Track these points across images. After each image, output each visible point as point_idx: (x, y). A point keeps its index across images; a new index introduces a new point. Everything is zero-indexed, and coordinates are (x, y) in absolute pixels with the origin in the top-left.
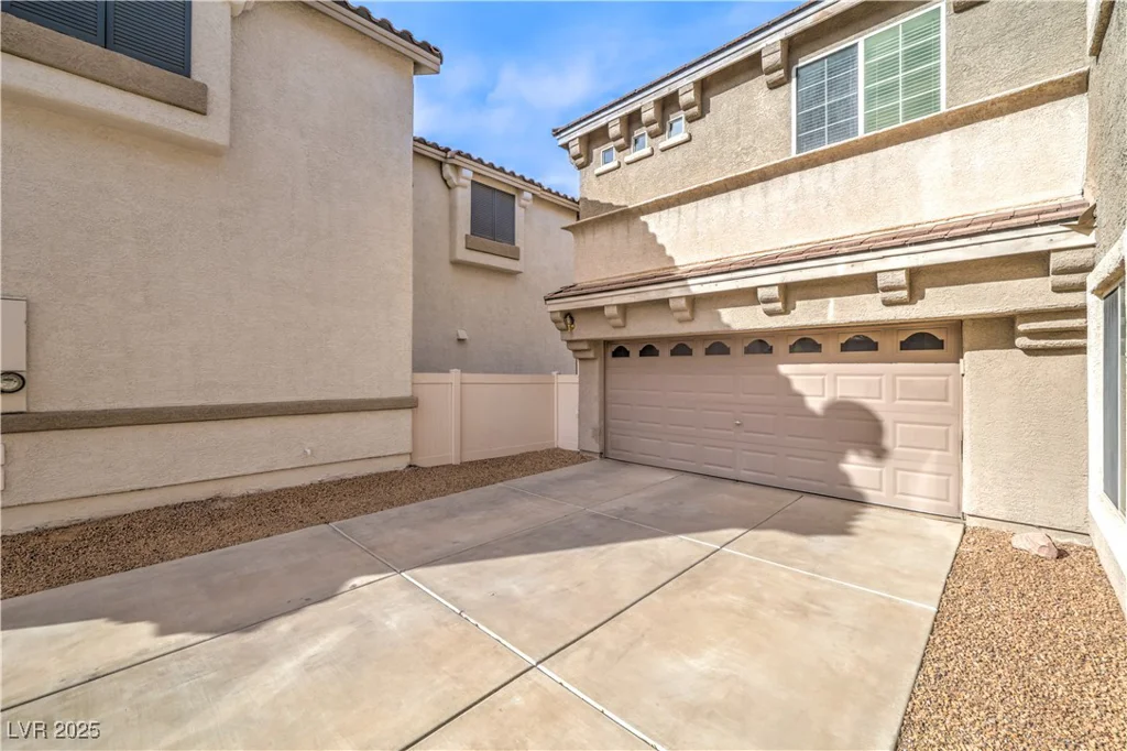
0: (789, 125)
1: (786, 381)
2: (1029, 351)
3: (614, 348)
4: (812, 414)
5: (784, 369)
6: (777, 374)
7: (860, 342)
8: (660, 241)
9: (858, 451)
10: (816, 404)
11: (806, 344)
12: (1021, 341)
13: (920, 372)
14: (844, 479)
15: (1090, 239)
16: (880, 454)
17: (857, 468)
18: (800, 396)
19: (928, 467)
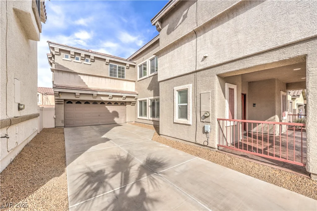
0: (108, 71)
1: (107, 109)
2: (131, 105)
3: (67, 101)
4: (110, 113)
5: (106, 107)
6: (105, 107)
7: (116, 103)
8: (84, 81)
9: (116, 117)
10: (111, 111)
11: (109, 103)
12: (131, 104)
13: (122, 107)
14: (114, 121)
15: (138, 96)
16: (118, 117)
17: (116, 120)
18: (109, 110)
19: (123, 118)
